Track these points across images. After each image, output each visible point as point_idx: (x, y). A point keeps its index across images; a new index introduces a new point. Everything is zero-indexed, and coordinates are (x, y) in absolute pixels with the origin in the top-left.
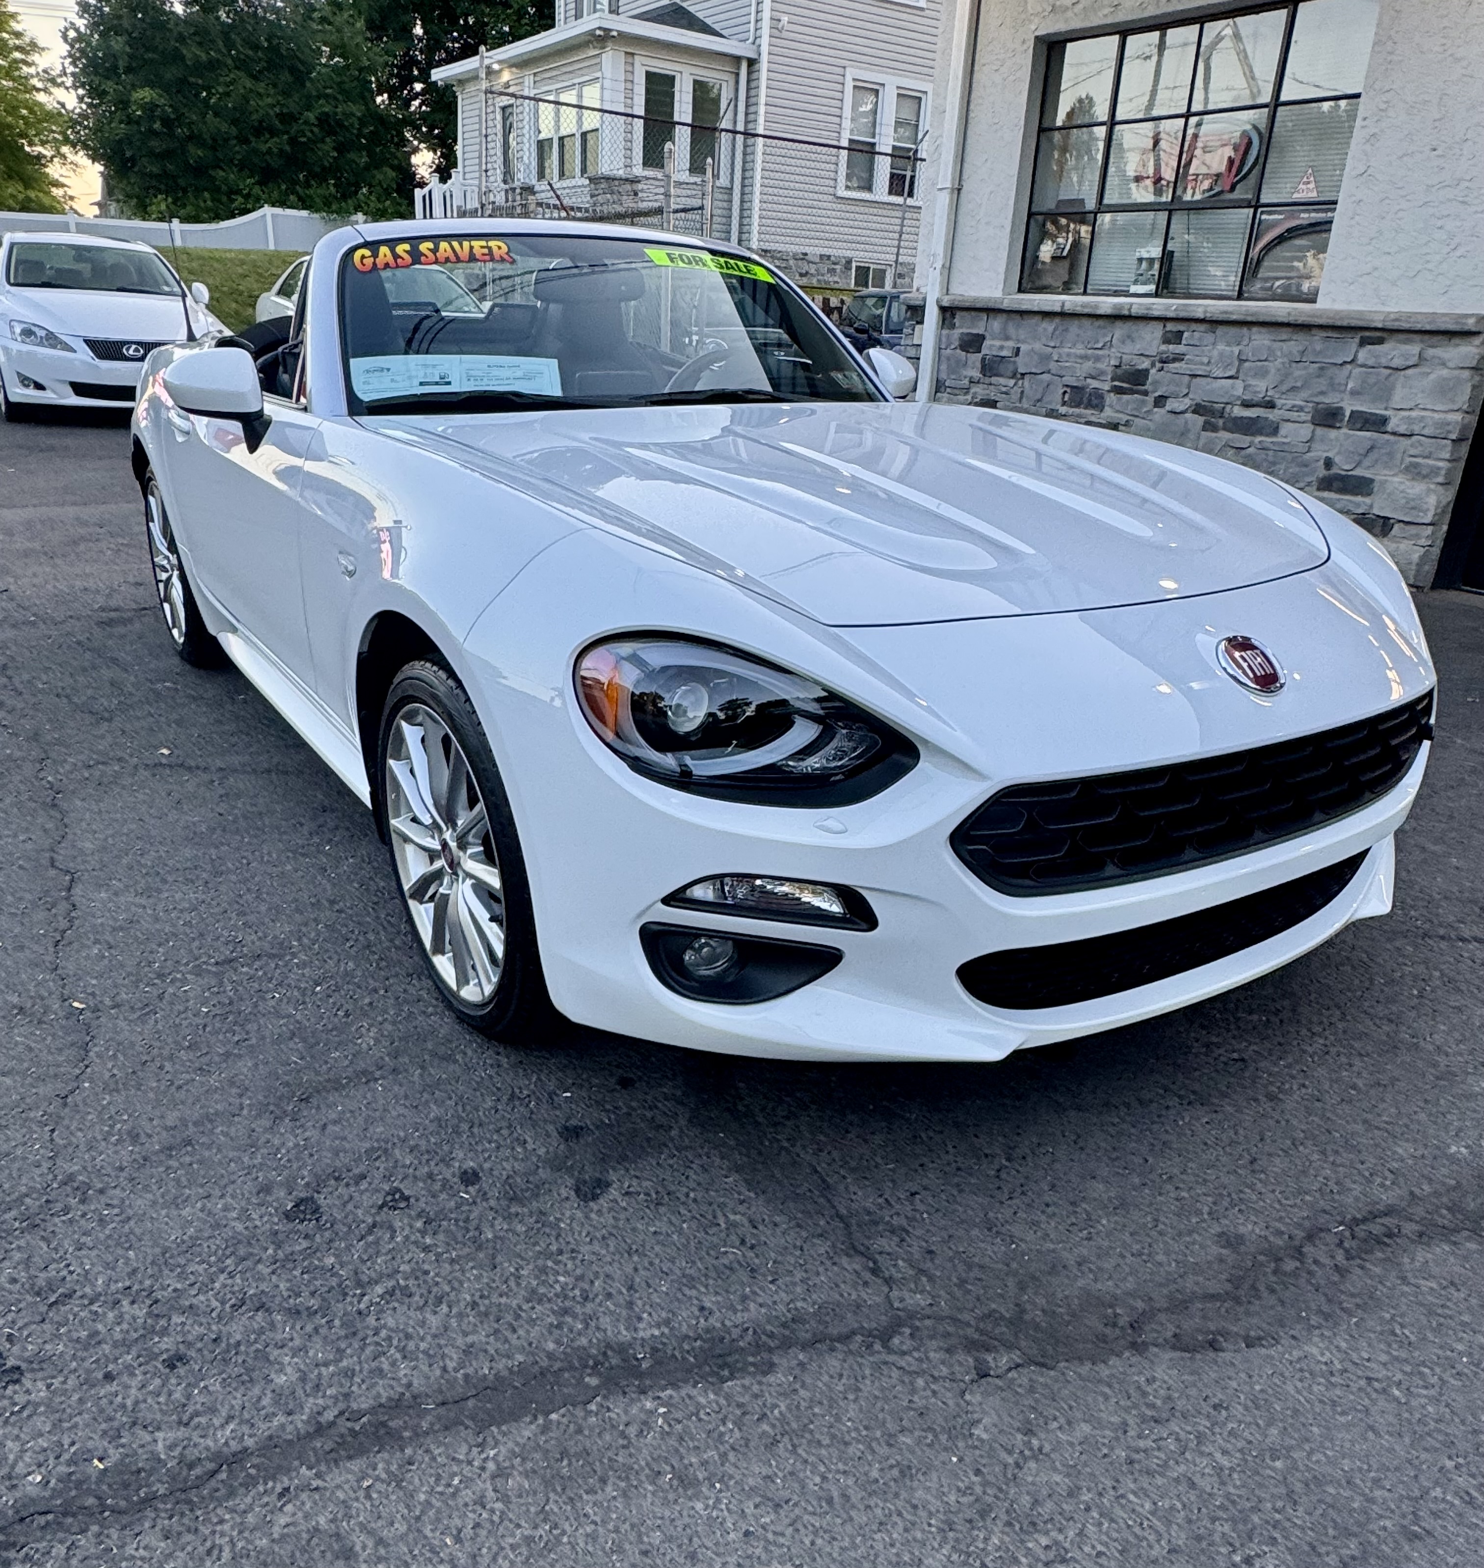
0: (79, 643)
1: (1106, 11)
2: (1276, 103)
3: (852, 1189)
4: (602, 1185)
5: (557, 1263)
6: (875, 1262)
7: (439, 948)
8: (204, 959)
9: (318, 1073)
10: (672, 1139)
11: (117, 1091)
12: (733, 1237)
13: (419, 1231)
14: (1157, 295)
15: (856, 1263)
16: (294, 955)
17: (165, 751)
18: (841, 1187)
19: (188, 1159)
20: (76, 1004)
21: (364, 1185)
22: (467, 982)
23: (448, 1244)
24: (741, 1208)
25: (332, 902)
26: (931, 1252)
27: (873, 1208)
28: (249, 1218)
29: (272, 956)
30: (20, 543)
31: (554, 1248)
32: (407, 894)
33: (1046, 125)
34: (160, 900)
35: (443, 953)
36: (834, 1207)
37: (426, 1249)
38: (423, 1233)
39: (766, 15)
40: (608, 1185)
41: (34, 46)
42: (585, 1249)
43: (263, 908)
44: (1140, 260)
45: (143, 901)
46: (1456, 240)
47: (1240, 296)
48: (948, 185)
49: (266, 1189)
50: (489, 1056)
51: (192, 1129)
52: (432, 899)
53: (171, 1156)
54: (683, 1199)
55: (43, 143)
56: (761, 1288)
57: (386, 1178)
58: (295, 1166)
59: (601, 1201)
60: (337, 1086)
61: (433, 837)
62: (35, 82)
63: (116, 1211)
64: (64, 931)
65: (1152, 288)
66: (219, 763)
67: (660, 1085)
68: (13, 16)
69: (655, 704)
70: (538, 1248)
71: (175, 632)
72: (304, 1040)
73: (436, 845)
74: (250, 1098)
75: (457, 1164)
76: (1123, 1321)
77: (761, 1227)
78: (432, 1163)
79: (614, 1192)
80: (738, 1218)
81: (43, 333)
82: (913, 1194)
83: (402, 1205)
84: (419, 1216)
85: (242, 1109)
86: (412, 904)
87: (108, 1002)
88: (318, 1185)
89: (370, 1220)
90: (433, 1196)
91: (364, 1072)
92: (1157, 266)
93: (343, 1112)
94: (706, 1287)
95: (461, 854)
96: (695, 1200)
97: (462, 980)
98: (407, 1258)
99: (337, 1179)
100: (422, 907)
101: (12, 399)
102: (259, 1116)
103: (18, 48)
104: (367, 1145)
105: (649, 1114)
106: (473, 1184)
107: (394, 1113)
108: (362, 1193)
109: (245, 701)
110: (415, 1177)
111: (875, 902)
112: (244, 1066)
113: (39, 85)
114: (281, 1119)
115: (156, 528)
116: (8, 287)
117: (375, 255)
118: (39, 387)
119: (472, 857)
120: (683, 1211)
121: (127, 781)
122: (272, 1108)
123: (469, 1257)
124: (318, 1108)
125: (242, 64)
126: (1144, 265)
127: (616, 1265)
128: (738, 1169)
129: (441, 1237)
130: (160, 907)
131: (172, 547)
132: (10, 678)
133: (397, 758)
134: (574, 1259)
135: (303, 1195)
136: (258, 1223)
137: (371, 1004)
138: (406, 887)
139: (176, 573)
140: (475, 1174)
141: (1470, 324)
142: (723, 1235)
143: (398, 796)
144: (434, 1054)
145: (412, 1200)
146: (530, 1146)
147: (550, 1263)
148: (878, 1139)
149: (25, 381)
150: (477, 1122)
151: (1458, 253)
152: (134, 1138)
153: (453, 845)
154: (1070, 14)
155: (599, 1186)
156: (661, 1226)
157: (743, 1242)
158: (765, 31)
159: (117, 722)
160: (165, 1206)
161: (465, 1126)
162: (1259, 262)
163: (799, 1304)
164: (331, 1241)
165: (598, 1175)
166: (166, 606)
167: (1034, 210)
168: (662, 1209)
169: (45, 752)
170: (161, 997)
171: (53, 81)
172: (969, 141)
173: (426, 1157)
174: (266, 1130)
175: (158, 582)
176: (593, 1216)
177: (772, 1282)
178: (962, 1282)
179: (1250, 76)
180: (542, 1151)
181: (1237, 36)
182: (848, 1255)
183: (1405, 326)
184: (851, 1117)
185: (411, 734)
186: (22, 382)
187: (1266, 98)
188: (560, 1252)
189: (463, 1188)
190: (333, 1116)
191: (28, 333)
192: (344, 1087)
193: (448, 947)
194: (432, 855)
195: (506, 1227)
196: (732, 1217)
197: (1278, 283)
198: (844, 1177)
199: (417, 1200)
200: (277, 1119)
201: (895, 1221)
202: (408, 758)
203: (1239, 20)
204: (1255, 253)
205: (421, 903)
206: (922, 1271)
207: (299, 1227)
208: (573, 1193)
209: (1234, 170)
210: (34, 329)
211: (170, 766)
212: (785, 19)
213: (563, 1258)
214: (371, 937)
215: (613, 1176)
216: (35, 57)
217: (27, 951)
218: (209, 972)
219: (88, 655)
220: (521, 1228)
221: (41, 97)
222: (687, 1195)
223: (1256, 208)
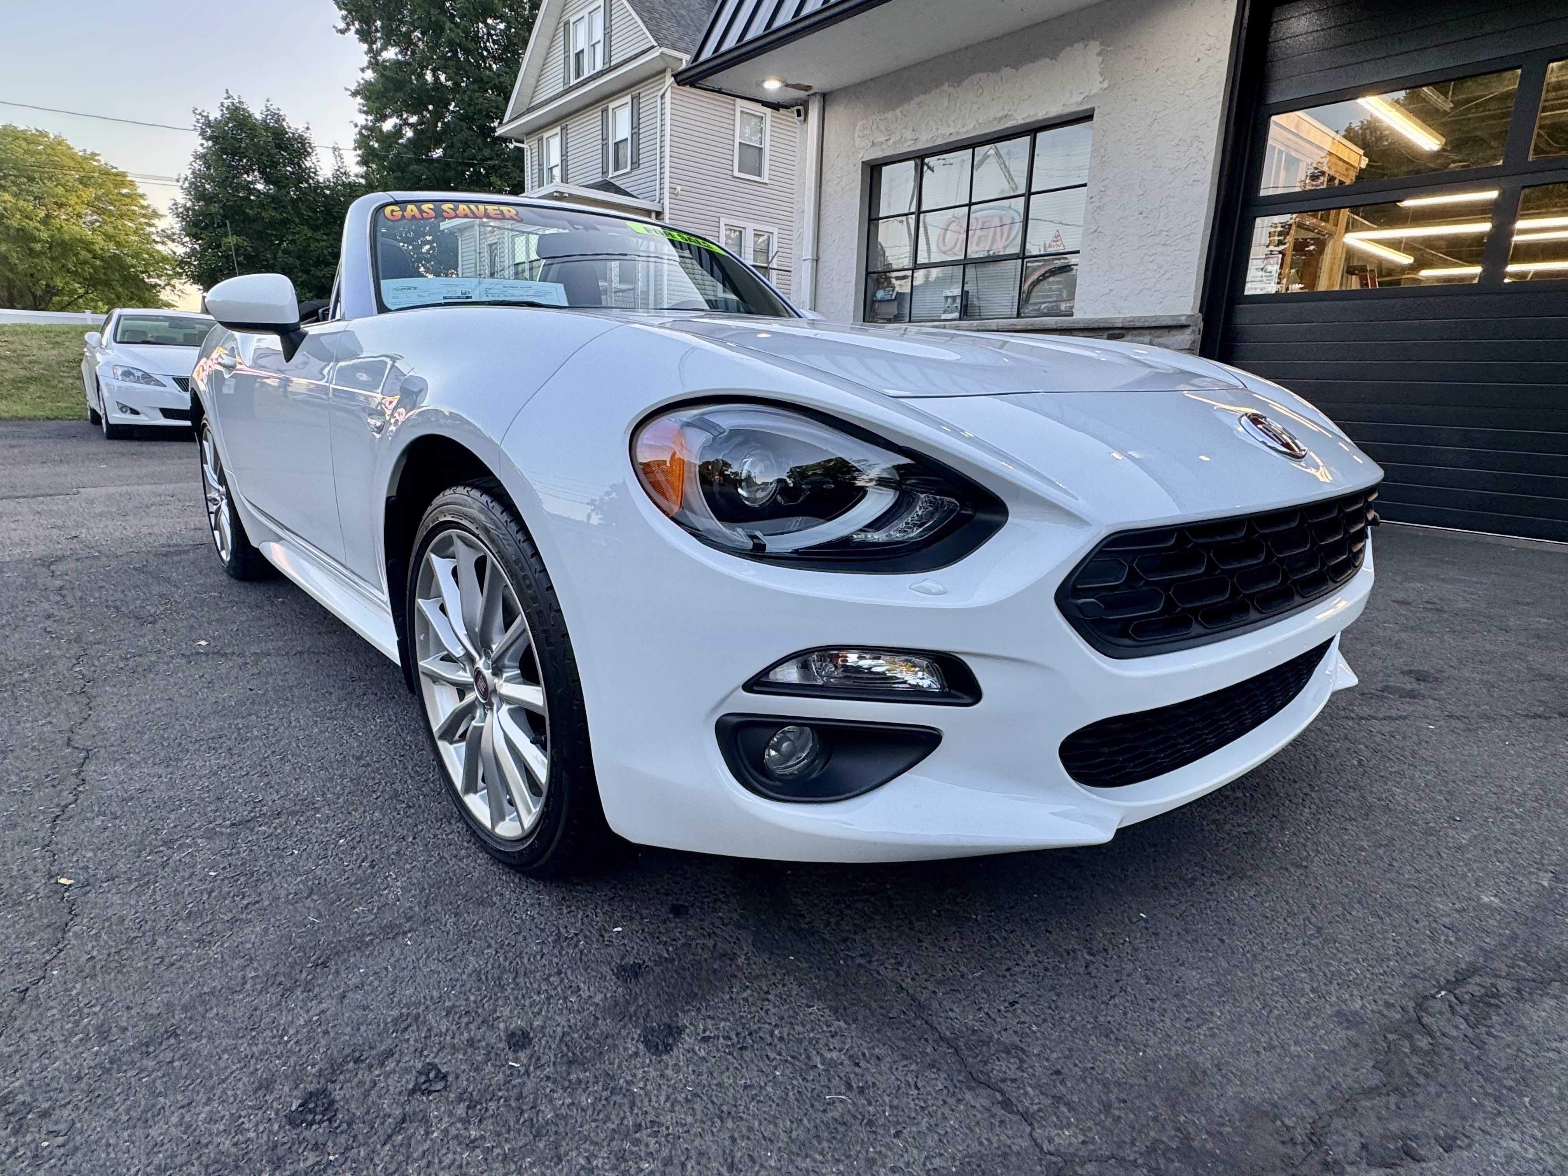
0: (135, 569)
1: (909, 143)
2: (1029, 194)
3: (947, 1004)
4: (674, 1032)
5: (636, 1142)
6: (1002, 1093)
7: (471, 786)
8: (219, 821)
9: (337, 932)
10: (739, 968)
11: (93, 976)
12: (836, 1081)
13: (461, 1120)
14: (960, 319)
15: (980, 1100)
16: (317, 810)
17: (203, 643)
18: (935, 1005)
19: (169, 1056)
20: (63, 881)
21: (390, 1065)
22: (503, 818)
23: (499, 1134)
24: (835, 1042)
25: (359, 759)
26: (1058, 1073)
27: (977, 1026)
28: (240, 1130)
29: (293, 814)
30: (98, 508)
31: (630, 1121)
32: (436, 735)
33: (873, 217)
34: (178, 768)
35: (476, 792)
36: (935, 1029)
37: (472, 1145)
38: (466, 1121)
39: (667, 185)
40: (680, 1031)
41: (156, 214)
42: (666, 1119)
43: (287, 768)
44: (947, 298)
45: (161, 770)
46: (1164, 269)
47: (1019, 316)
48: (810, 257)
49: (266, 1085)
50: (529, 896)
51: (179, 1015)
52: (463, 737)
53: (148, 1054)
54: (769, 1039)
55: (159, 277)
56: (888, 1146)
57: (419, 1053)
58: (305, 1049)
59: (675, 1052)
60: (360, 944)
61: (465, 670)
62: (154, 237)
63: (61, 1140)
64: (66, 806)
65: (956, 315)
66: (254, 649)
67: (715, 910)
68: (142, 196)
69: (721, 473)
70: (610, 1125)
71: (223, 554)
72: (324, 896)
73: (466, 676)
74: (256, 970)
75: (502, 1026)
76: (1299, 1135)
77: (863, 1064)
78: (472, 1027)
79: (688, 1041)
80: (835, 1055)
81: (140, 374)
82: (1012, 1004)
83: (439, 1086)
84: (460, 1099)
85: (245, 983)
86: (442, 745)
87: (101, 873)
88: (334, 1069)
89: (398, 1112)
90: (477, 1070)
91: (391, 926)
92: (958, 300)
93: (366, 974)
94: (821, 1153)
95: (496, 680)
96: (781, 1039)
97: (498, 815)
98: (446, 1162)
99: (357, 1061)
100: (451, 747)
101: (111, 422)
102: (264, 990)
103: (144, 216)
104: (395, 1013)
105: (710, 943)
106: (523, 1047)
107: (426, 970)
108: (388, 1075)
109: (283, 602)
110: (453, 1046)
111: (980, 671)
112: (252, 933)
113: (158, 239)
114: (291, 990)
115: (209, 468)
116: (114, 344)
117: (404, 210)
118: (134, 412)
119: (509, 680)
120: (772, 1055)
121: (162, 667)
122: (281, 978)
123: (527, 1150)
124: (337, 972)
125: (305, 222)
126: (949, 300)
127: (708, 1137)
128: (819, 995)
129: (489, 1124)
130: (178, 775)
131: (222, 480)
132: (63, 597)
133: (427, 597)
134: (656, 1134)
135: (311, 1088)
136: (252, 1135)
137: (398, 853)
138: (435, 729)
139: (225, 501)
140: (525, 1035)
141: (1183, 321)
142: (824, 1080)
143: (427, 637)
144: (466, 898)
145: (450, 1078)
146: (585, 994)
147: (627, 1145)
148: (954, 945)
149: (123, 408)
150: (521, 971)
151: (1167, 276)
152: (103, 1034)
153: (487, 673)
154: (884, 146)
155: (670, 1034)
156: (750, 1076)
157: (849, 1087)
158: (667, 195)
159: (160, 624)
160: (131, 1125)
161: (509, 977)
162: (1029, 292)
163: (937, 1162)
164: (348, 1148)
165: (666, 1019)
166: (217, 533)
167: (870, 270)
168: (747, 1055)
169: (85, 650)
170: (164, 865)
171: (168, 237)
172: (822, 229)
173: (465, 1020)
174: (271, 1008)
175: (210, 513)
176: (669, 1072)
177: (898, 1134)
178: (1107, 1107)
179: (1010, 178)
180: (599, 998)
181: (998, 154)
182: (970, 1089)
183: (1138, 324)
184: (917, 925)
185: (441, 566)
186: (121, 409)
187: (1022, 190)
188: (638, 1127)
189: (511, 1055)
190: (352, 982)
191: (127, 374)
192: (367, 945)
193: (480, 784)
194: (462, 690)
195: (568, 1101)
196: (828, 1055)
197: (1043, 306)
198: (934, 992)
199: (457, 1077)
200: (287, 992)
201: (1005, 1038)
202: (439, 595)
203: (998, 145)
204: (1026, 287)
205: (451, 743)
206: (1058, 1099)
207: (307, 1133)
208: (641, 1046)
209: (1004, 237)
210: (134, 371)
211: (207, 655)
212: (679, 188)
213: (643, 1135)
214: (398, 786)
215: (684, 1020)
216: (155, 221)
217: (19, 829)
218: (222, 833)
219: (142, 577)
220: (586, 1100)
221: (159, 247)
222: (772, 1034)
223: (1023, 259)
